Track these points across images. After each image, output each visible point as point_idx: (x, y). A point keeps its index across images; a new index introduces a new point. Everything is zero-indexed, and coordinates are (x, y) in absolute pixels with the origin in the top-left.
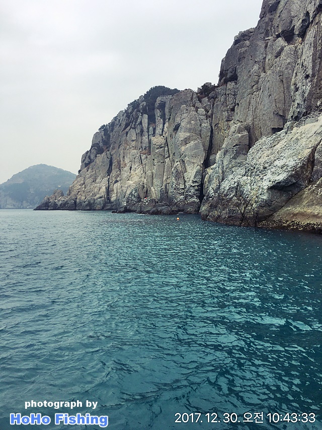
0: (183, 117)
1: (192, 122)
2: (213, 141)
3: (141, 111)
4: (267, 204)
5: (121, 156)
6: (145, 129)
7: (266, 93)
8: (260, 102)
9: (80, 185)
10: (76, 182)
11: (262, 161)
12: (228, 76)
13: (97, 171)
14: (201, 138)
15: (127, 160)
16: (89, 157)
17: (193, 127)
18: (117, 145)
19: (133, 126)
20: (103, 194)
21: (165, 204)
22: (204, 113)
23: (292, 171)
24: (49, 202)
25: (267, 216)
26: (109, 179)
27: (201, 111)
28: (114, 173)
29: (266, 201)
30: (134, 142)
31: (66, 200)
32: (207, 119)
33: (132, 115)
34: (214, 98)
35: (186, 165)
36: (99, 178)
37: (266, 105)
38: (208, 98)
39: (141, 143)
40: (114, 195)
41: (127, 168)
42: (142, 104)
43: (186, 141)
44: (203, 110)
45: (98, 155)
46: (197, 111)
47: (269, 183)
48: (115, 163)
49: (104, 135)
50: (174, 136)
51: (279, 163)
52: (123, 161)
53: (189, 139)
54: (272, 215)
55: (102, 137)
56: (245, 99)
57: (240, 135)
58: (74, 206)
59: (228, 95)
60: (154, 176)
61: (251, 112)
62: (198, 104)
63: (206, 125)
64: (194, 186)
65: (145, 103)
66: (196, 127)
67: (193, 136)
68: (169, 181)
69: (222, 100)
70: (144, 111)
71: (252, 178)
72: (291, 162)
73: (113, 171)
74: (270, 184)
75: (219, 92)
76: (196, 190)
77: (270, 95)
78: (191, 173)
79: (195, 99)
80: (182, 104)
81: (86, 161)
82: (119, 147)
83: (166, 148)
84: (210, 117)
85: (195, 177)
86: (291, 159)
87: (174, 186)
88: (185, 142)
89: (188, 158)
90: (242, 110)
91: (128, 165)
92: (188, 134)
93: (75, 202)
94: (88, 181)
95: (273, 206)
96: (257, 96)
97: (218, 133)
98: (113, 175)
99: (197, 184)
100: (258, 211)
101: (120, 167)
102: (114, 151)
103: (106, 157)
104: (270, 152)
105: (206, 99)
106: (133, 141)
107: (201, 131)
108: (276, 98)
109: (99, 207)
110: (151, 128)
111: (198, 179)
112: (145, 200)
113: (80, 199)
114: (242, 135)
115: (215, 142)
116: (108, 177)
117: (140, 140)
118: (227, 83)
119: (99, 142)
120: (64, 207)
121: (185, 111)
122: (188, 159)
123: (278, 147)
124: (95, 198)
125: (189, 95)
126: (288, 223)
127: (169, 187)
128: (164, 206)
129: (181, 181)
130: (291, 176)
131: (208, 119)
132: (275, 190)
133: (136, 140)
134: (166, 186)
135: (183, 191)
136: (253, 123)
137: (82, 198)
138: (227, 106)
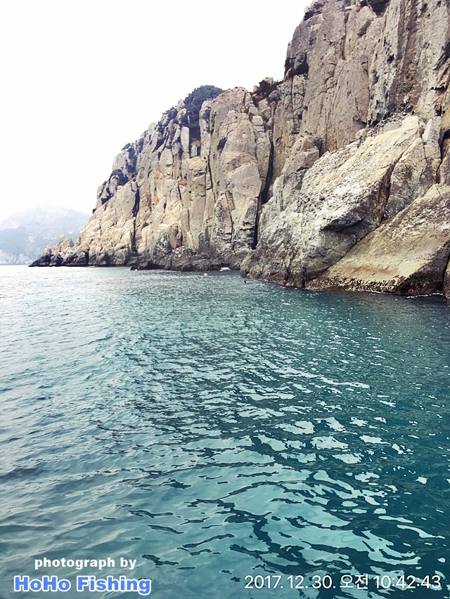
0: (230, 129)
1: (244, 135)
2: (275, 163)
3: (180, 122)
4: (320, 253)
5: (152, 188)
6: (186, 149)
7: (344, 89)
8: (335, 104)
9: (95, 230)
10: (89, 226)
11: (319, 189)
12: (295, 67)
13: (117, 209)
14: (257, 159)
15: (160, 194)
16: (108, 190)
17: (244, 143)
18: (145, 173)
19: (168, 144)
20: (126, 243)
21: (203, 256)
22: (262, 122)
23: (356, 203)
24: (51, 256)
25: (319, 272)
26: (135, 221)
27: (258, 119)
28: (141, 213)
29: (318, 249)
30: (170, 168)
31: (74, 253)
32: (265, 131)
33: (167, 129)
34: (276, 99)
35: (235, 199)
36: (121, 220)
37: (344, 108)
38: (268, 100)
39: (180, 169)
40: (141, 245)
41: (160, 206)
42: (180, 112)
43: (235, 164)
44: (260, 118)
45: (119, 187)
46: (250, 119)
47: (323, 221)
48: (143, 199)
49: (130, 158)
50: (218, 157)
51: (340, 191)
52: (155, 195)
53: (239, 161)
54: (326, 270)
55: (127, 161)
56: (316, 99)
57: (306, 154)
58: (85, 261)
59: (295, 94)
60: (191, 216)
61: (323, 119)
62: (253, 109)
63: (264, 139)
64: (245, 230)
65: (184, 111)
66: (250, 143)
67: (244, 156)
68: (210, 223)
69: (285, 103)
70: (184, 122)
71: (305, 215)
72: (356, 190)
73: (140, 210)
74: (324, 223)
75: (283, 92)
76: (249, 236)
77: (349, 93)
78: (242, 210)
79: (249, 102)
80: (229, 109)
81: (104, 196)
82: (148, 176)
83: (208, 175)
84: (270, 128)
85: (246, 217)
86: (357, 185)
87: (217, 229)
88: (233, 165)
89: (238, 188)
90: (312, 116)
91: (161, 201)
92: (238, 154)
93: (87, 254)
94: (105, 225)
95: (328, 257)
96: (332, 94)
97: (281, 152)
98: (141, 216)
99: (249, 227)
100: (306, 265)
101: (150, 204)
102: (142, 181)
103: (130, 189)
104: (332, 174)
105: (264, 102)
106: (168, 166)
107: (256, 149)
108: (357, 97)
109: (119, 261)
110: (194, 148)
111: (251, 219)
112: (176, 251)
113: (94, 250)
114: (311, 153)
115: (276, 165)
116: (134, 218)
117: (178, 165)
118: (293, 78)
119: (122, 168)
120: (72, 262)
121: (233, 120)
122: (237, 190)
123: (344, 167)
124: (115, 248)
125: (240, 96)
126: (346, 282)
127: (211, 231)
128: (202, 258)
129: (227, 223)
130: (355, 210)
131: (268, 132)
132: (331, 232)
133: (172, 165)
134: (207, 231)
135: (230, 236)
136: (326, 135)
137: (95, 249)
138: (293, 112)
